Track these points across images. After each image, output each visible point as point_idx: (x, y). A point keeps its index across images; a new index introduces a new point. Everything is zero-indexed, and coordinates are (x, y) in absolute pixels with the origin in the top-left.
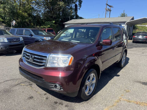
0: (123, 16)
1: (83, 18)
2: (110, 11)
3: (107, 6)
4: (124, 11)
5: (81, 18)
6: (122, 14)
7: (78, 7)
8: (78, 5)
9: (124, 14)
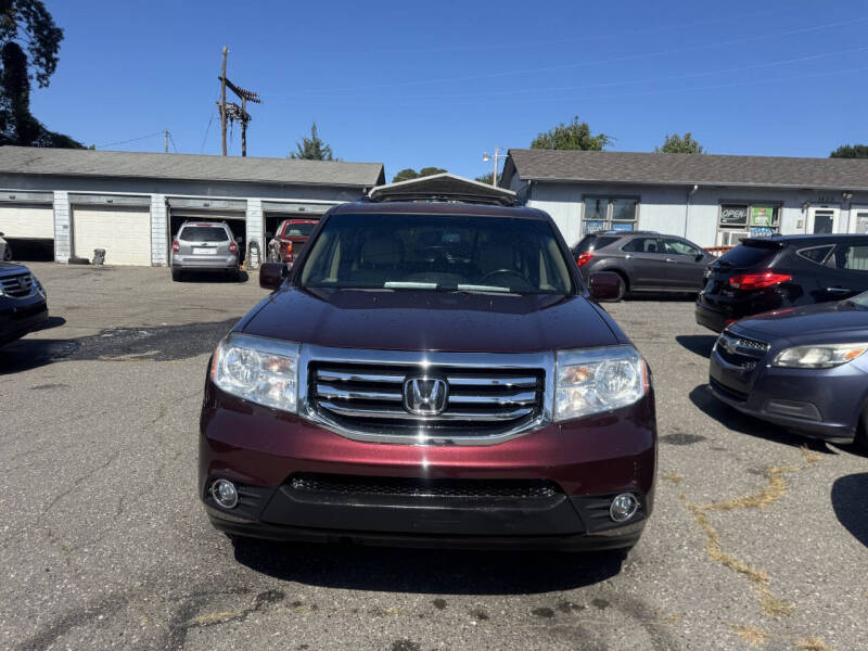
0: (313, 152)
1: (77, 146)
2: (245, 119)
3: (228, 89)
4: (314, 129)
5: (62, 142)
6: (306, 143)
7: (33, 70)
8: (26, 52)
9: (317, 145)
